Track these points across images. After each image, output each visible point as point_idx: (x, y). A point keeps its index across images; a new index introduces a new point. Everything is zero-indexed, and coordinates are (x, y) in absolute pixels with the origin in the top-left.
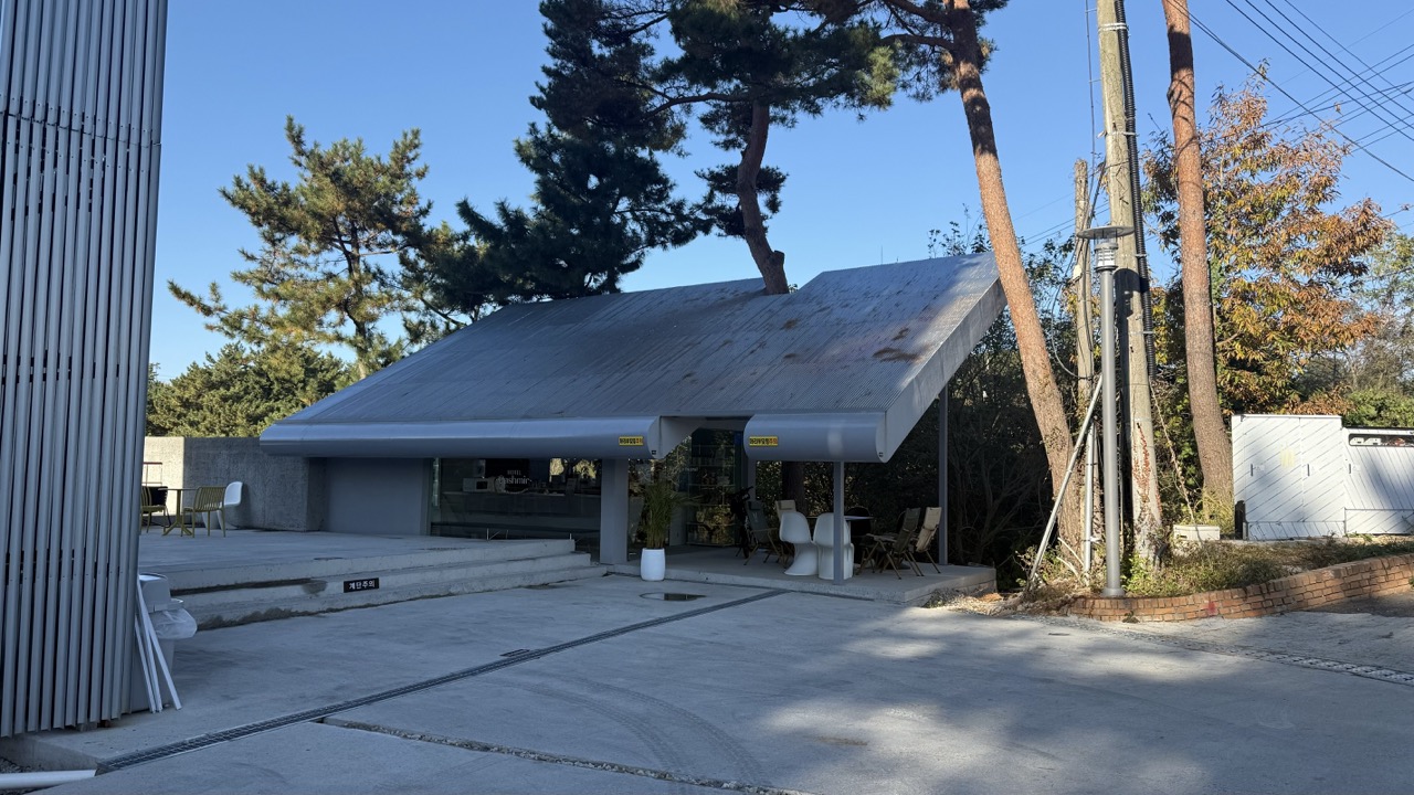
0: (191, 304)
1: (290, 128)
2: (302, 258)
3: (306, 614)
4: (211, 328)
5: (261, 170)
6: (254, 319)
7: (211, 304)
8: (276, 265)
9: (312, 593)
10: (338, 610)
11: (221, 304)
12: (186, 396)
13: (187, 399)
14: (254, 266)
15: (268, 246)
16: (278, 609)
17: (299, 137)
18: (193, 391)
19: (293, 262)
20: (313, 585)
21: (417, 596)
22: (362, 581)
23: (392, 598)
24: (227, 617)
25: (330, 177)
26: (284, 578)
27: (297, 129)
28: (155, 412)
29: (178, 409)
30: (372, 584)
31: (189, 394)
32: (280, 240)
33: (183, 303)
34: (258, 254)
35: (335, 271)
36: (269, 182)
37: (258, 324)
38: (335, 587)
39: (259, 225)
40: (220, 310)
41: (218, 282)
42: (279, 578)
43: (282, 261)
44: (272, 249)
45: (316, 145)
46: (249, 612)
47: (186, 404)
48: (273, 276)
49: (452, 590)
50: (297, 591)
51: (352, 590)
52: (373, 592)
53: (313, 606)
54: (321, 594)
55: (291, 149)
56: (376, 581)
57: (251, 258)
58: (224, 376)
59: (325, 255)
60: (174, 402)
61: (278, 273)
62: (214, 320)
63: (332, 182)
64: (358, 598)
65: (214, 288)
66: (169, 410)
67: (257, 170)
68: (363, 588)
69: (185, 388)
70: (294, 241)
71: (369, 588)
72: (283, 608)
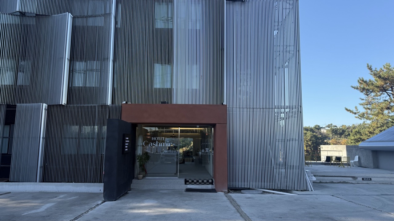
0: (351, 112)
1: (368, 66)
2: (376, 97)
3: (352, 183)
4: (356, 117)
5: (362, 78)
6: (367, 114)
7: (356, 112)
8: (370, 100)
9: (354, 179)
10: (359, 183)
11: (358, 111)
12: (370, 130)
13: (371, 132)
14: (364, 101)
15: (366, 96)
16: (345, 182)
17: (371, 68)
18: (372, 129)
19: (374, 99)
20: (354, 178)
21: (381, 183)
22: (367, 178)
23: (374, 183)
24: (334, 182)
25: (378, 77)
26: (349, 176)
27: (370, 66)
28: (362, 135)
29: (368, 134)
30: (370, 179)
31: (371, 130)
32: (369, 94)
33: (349, 112)
34: (364, 99)
35: (386, 99)
36: (365, 80)
37: (368, 115)
38: (360, 179)
39: (362, 92)
40: (358, 113)
41: (357, 106)
42: (347, 176)
43: (371, 99)
44: (368, 97)
45: (376, 69)
46: (339, 181)
47: (370, 133)
48: (370, 103)
49: (392, 183)
50: (350, 179)
51: (364, 180)
52: (370, 181)
53: (353, 182)
54: (356, 180)
55: (369, 71)
56: (371, 179)
57: (363, 100)
58: (381, 124)
59: (382, 96)
60: (367, 132)
61: (371, 102)
62: (357, 115)
63: (379, 78)
64: (364, 182)
65: (356, 108)
66: (366, 135)
67: (361, 78)
68: (367, 180)
69: (370, 128)
70: (373, 94)
71: (369, 180)
72: (346, 181)
